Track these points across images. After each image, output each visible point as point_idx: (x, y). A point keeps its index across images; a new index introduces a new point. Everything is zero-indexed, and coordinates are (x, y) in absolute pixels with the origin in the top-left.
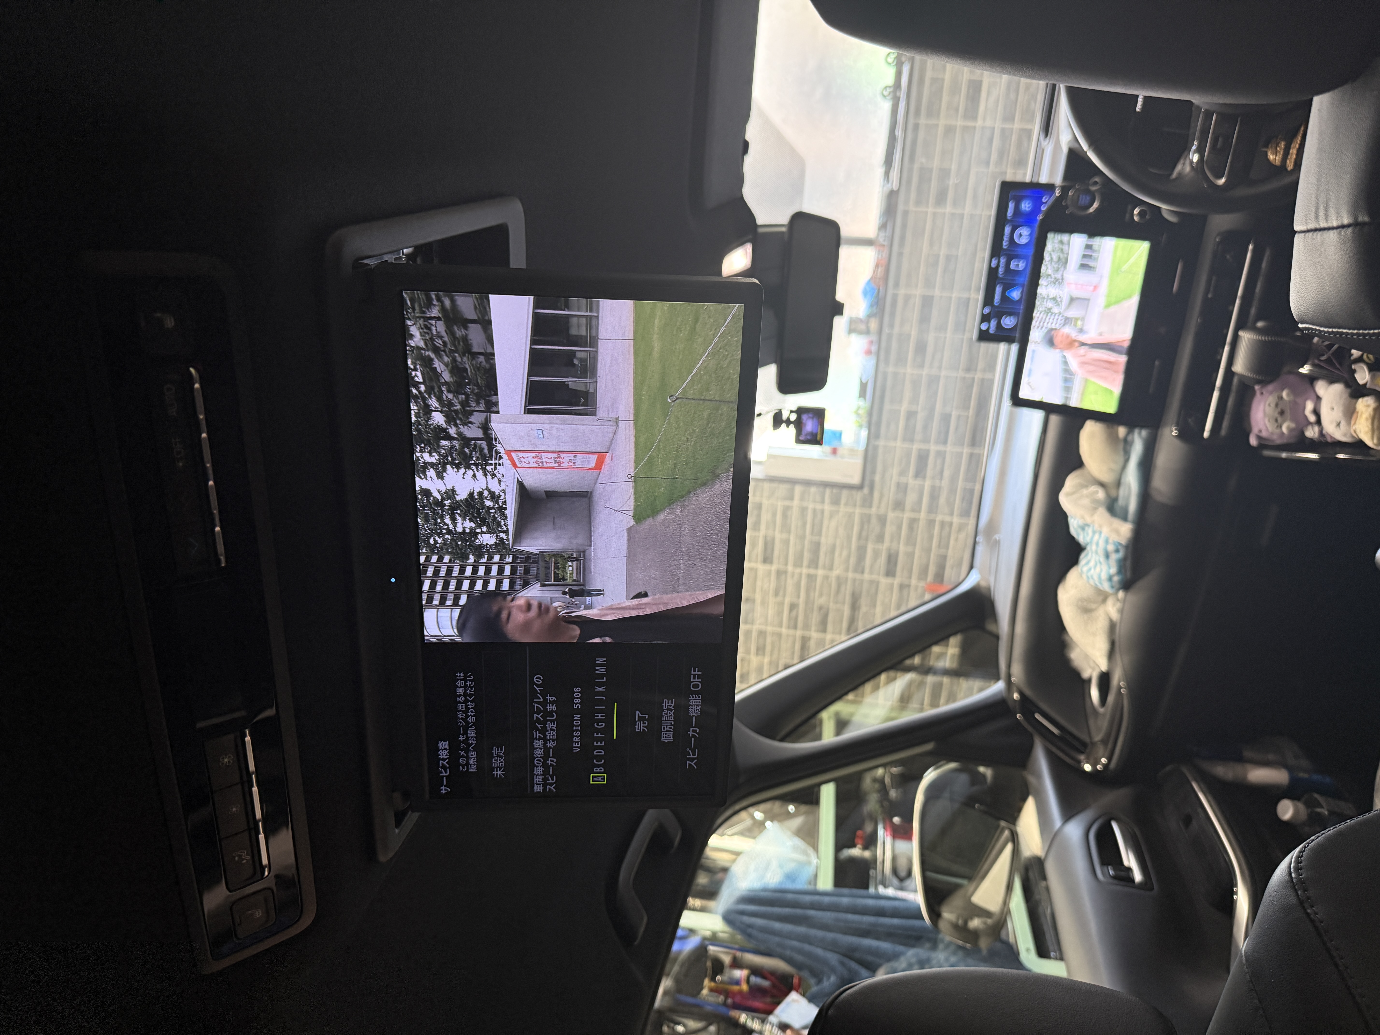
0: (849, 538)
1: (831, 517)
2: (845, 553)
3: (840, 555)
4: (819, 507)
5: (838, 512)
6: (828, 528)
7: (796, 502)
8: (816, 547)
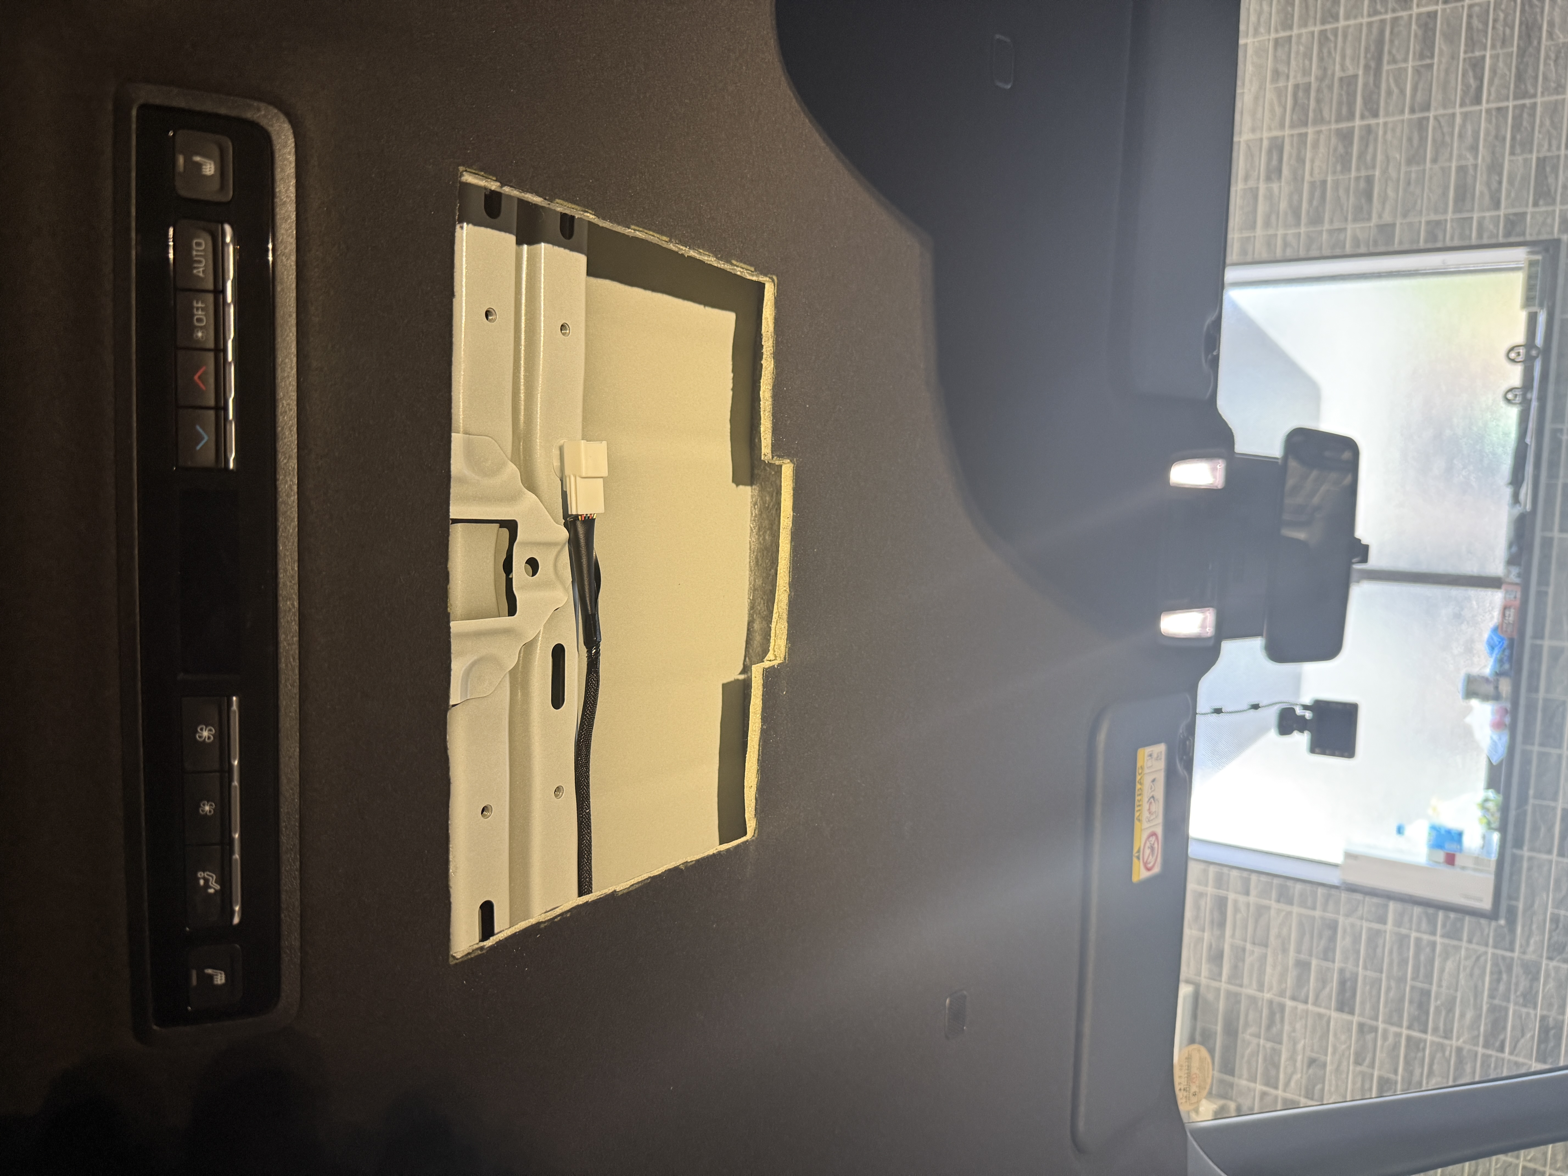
0: (1477, 992)
1: (1446, 956)
2: (1469, 1015)
3: (1462, 1016)
4: (1426, 937)
5: (1457, 948)
6: (1442, 970)
7: (1389, 926)
8: (1423, 999)
